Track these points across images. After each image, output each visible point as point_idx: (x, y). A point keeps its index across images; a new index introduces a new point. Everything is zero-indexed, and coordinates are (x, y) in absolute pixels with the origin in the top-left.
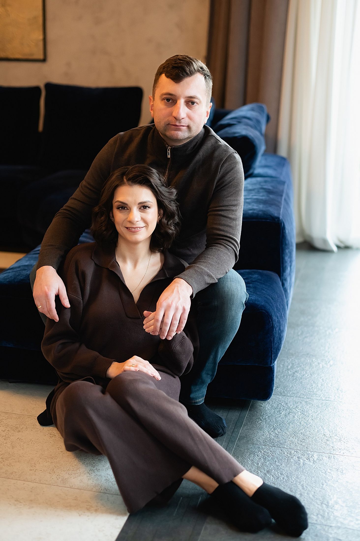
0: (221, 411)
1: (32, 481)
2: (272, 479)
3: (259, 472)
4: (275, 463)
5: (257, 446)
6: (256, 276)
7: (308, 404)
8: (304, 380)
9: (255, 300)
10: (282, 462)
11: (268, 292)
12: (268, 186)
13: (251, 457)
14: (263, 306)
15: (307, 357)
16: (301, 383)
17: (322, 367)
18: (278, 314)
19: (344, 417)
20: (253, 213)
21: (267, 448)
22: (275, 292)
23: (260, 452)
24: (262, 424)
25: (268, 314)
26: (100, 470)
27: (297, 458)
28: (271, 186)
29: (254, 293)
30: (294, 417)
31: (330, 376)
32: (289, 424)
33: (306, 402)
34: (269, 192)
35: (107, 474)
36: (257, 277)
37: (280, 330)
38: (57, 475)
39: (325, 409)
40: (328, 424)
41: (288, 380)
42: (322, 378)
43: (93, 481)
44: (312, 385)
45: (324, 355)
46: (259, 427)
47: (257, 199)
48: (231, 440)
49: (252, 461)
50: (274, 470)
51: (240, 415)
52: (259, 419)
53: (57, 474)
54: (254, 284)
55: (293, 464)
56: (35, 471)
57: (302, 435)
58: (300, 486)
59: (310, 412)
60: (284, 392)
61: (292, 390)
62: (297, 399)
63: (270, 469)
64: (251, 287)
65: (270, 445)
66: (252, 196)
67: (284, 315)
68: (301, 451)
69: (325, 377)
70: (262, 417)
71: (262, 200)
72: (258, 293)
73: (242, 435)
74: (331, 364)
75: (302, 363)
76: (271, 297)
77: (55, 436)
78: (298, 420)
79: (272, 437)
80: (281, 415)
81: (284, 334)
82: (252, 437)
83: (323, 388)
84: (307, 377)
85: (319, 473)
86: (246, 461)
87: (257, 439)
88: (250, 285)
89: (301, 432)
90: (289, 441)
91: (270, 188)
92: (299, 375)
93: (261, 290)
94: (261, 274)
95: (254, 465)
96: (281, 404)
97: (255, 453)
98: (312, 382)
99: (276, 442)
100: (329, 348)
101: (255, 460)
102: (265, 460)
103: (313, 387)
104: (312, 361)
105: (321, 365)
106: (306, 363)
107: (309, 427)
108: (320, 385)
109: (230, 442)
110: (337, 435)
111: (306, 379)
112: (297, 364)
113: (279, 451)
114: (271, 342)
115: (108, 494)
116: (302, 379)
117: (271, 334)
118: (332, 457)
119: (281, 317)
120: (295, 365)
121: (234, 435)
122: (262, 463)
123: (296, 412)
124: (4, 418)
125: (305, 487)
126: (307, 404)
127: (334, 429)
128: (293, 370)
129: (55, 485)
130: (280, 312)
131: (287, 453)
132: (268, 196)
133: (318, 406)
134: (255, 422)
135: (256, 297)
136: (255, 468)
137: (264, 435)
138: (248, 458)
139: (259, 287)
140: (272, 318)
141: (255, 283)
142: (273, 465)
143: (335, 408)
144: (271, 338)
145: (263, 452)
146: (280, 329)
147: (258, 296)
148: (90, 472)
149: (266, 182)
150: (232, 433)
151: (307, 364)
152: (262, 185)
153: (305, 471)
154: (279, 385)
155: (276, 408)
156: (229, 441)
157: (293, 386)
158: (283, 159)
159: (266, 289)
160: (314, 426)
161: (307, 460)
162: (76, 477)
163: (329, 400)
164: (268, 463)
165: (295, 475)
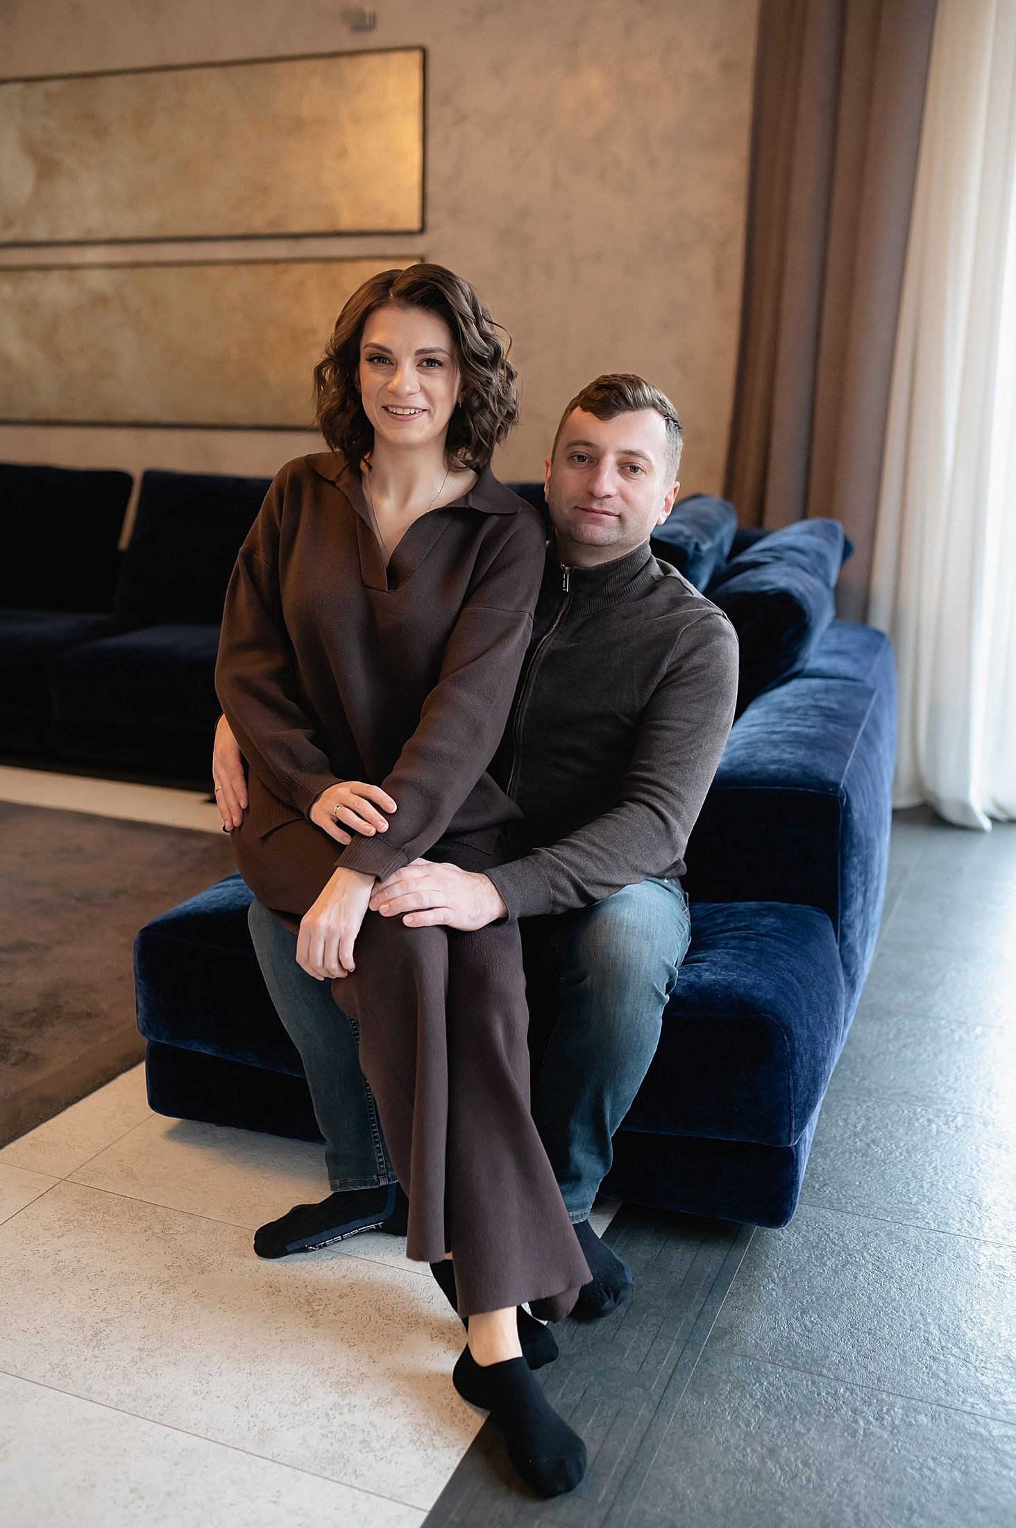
0: (682, 1246)
1: (188, 1431)
2: (780, 1478)
3: (749, 1450)
4: (793, 1424)
5: (753, 1364)
6: (769, 921)
7: (894, 1241)
8: (891, 1167)
9: (753, 987)
10: (810, 1424)
11: (791, 963)
12: (830, 703)
13: (733, 1398)
14: (769, 1002)
15: (903, 1101)
16: (883, 1174)
17: (938, 1133)
18: (810, 1020)
19: (980, 1286)
20: (779, 770)
21: (779, 1373)
22: (809, 962)
23: (758, 1385)
24: (774, 1293)
25: (781, 1022)
26: (357, 1407)
27: (850, 1413)
28: (839, 702)
29: (755, 966)
30: (856, 1278)
31: (955, 1158)
32: (841, 1297)
33: (890, 1233)
34: (829, 716)
35: (370, 1423)
36: (774, 923)
37: (814, 1060)
38: (252, 1416)
39: (934, 1257)
40: (938, 1305)
41: (853, 1163)
42: (934, 1165)
43: (331, 1444)
44: (909, 1184)
45: (945, 1099)
46: (767, 1303)
47: (796, 734)
48: (691, 1339)
49: (734, 1412)
50: (786, 1449)
51: (725, 1261)
52: (771, 1277)
53: (253, 1412)
54: (760, 942)
55: (838, 1434)
56: (204, 1398)
57: (870, 1337)
58: (848, 1510)
59: (897, 1266)
60: (838, 1199)
61: (859, 1194)
62: (867, 1224)
63: (777, 1444)
64: (752, 950)
65: (786, 1362)
66: (789, 725)
67: (829, 1018)
68: (864, 1388)
69: (941, 1163)
70: (776, 1272)
71: (807, 736)
72: (764, 967)
73: (721, 1325)
74: (959, 1125)
75: (890, 1118)
76: (796, 978)
77: (280, 1291)
78: (863, 1287)
79: (796, 1337)
80: (824, 1271)
81: (827, 1066)
82: (744, 1331)
83: (934, 1193)
84: (898, 1160)
85: (905, 1470)
86: (719, 1411)
87: (755, 1341)
88: (749, 944)
89: (869, 1327)
90: (836, 1354)
91: (835, 706)
92: (880, 1151)
93: (774, 958)
94: (783, 916)
95: (739, 1427)
96: (829, 1237)
97: (746, 1387)
98: (909, 1175)
99: (802, 1356)
100: (956, 1079)
101: (743, 1410)
102: (768, 1413)
103: (910, 1188)
104: (915, 1113)
105: (934, 1126)
106: (900, 1120)
107: (889, 1312)
108: (927, 1183)
109: (689, 1345)
110: (961, 1345)
111: (895, 1165)
112: (877, 1119)
113: (807, 1386)
114: (789, 1092)
115: (359, 1489)
116: (886, 1164)
117: (788, 1071)
118: (942, 1416)
119: (821, 1025)
120: (874, 1123)
121: (700, 1322)
122: (759, 1420)
123: (863, 1262)
124: (180, 1229)
125: (861, 1516)
126: (892, 1240)
127: (953, 1323)
128: (866, 1135)
129: (237, 1449)
130: (817, 1014)
131: (828, 1393)
132: (824, 727)
133: (917, 1248)
134: (760, 1286)
135: (758, 978)
136: (740, 1435)
137: (775, 1328)
138: (727, 1402)
139: (769, 950)
140: (791, 1031)
141: (763, 938)
142: (787, 1430)
143: (959, 1257)
144: (789, 1080)
145: (765, 1383)
146: (814, 1056)
147: (761, 976)
148: (331, 1414)
149: (828, 690)
150: (697, 1315)
151: (901, 1123)
152: (816, 700)
153: (866, 1459)
154: (830, 1179)
155: (813, 1247)
156: (687, 1341)
157: (862, 1184)
158: (880, 635)
159: (787, 954)
160: (903, 1311)
161: (877, 1419)
162: (294, 1427)
163: (947, 1230)
164: (775, 1421)
165: (840, 1472)
